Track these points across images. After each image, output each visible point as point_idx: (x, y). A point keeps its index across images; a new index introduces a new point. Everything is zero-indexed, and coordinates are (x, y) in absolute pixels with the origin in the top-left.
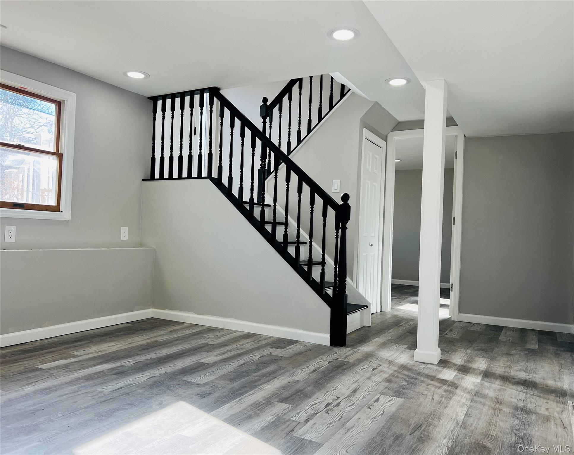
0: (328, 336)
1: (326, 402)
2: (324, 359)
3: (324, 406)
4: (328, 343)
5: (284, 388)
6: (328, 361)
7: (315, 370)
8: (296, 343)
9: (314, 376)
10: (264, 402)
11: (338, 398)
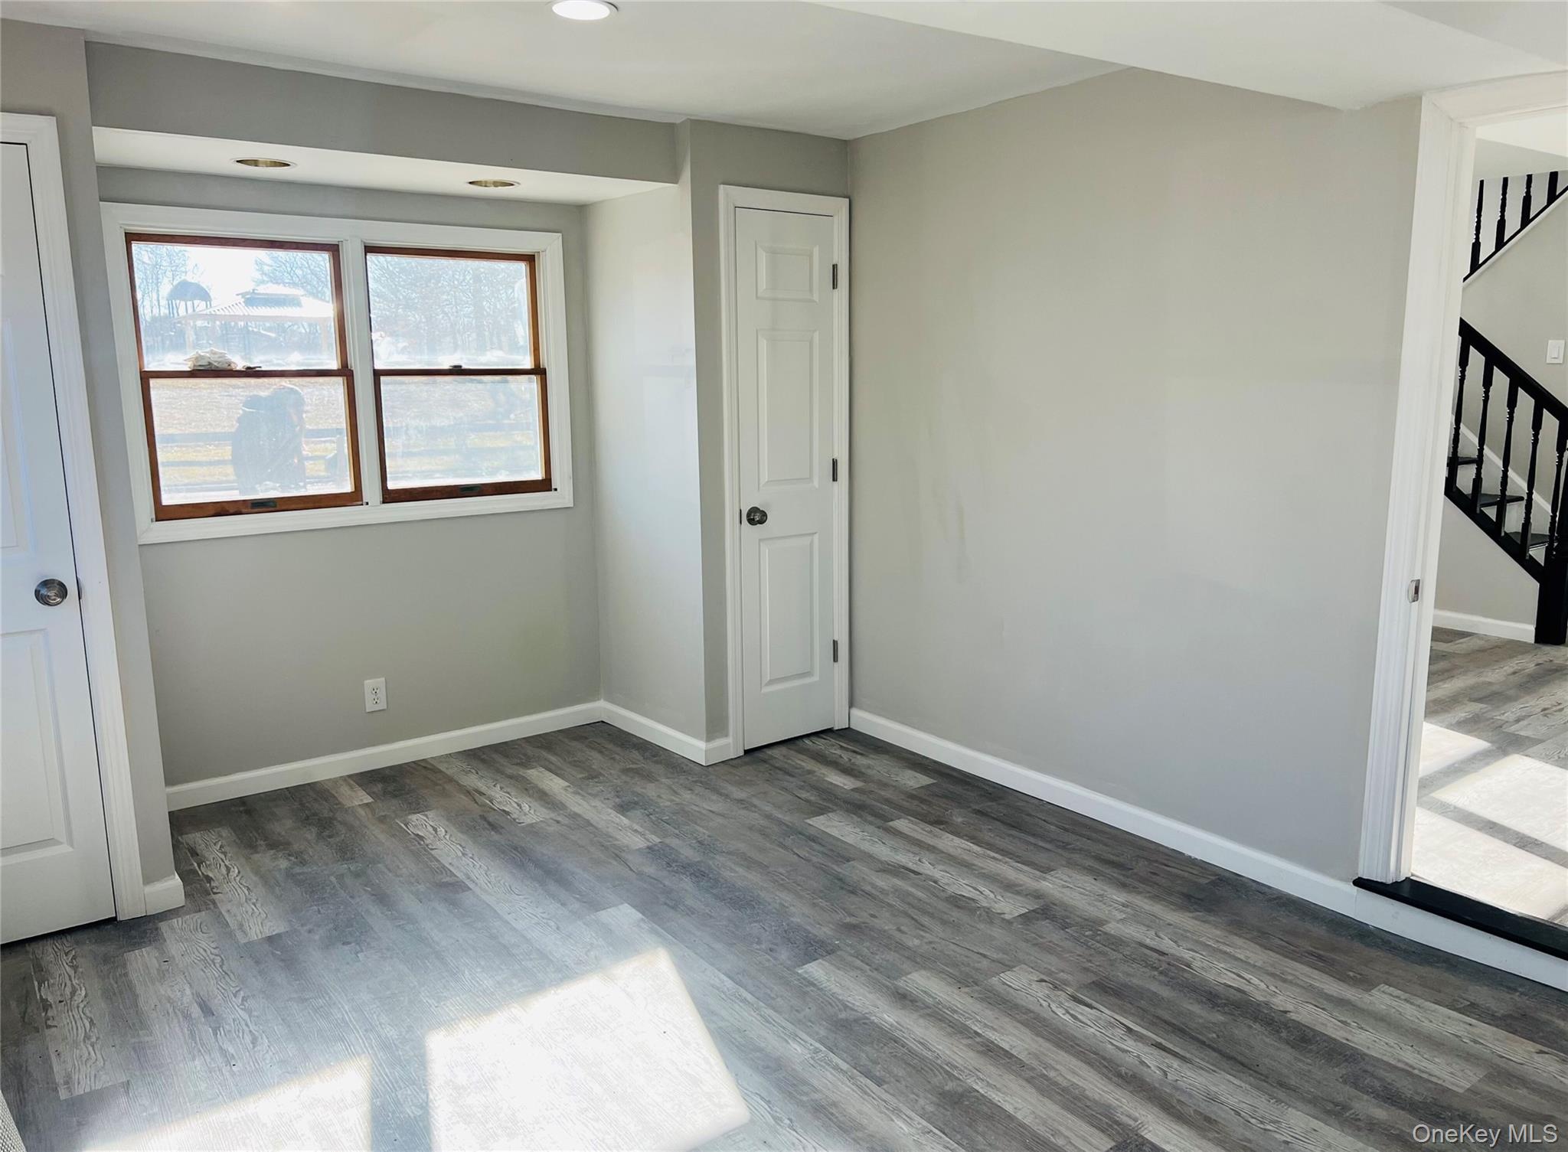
0: (1531, 628)
1: (1543, 706)
2: (1527, 660)
3: (1540, 710)
4: (1531, 639)
5: (1472, 688)
6: (1535, 662)
7: (1514, 673)
8: (1470, 635)
9: (1516, 679)
10: (1447, 700)
11: (1560, 704)
